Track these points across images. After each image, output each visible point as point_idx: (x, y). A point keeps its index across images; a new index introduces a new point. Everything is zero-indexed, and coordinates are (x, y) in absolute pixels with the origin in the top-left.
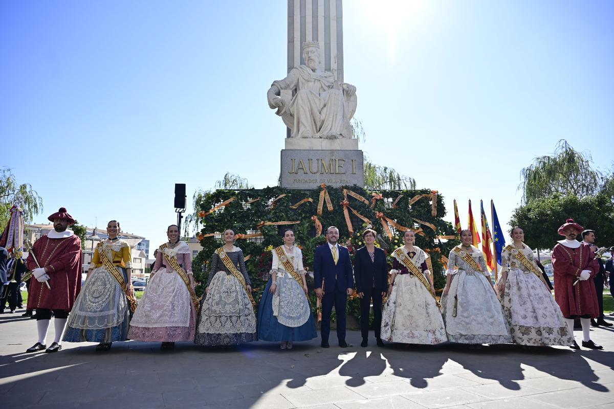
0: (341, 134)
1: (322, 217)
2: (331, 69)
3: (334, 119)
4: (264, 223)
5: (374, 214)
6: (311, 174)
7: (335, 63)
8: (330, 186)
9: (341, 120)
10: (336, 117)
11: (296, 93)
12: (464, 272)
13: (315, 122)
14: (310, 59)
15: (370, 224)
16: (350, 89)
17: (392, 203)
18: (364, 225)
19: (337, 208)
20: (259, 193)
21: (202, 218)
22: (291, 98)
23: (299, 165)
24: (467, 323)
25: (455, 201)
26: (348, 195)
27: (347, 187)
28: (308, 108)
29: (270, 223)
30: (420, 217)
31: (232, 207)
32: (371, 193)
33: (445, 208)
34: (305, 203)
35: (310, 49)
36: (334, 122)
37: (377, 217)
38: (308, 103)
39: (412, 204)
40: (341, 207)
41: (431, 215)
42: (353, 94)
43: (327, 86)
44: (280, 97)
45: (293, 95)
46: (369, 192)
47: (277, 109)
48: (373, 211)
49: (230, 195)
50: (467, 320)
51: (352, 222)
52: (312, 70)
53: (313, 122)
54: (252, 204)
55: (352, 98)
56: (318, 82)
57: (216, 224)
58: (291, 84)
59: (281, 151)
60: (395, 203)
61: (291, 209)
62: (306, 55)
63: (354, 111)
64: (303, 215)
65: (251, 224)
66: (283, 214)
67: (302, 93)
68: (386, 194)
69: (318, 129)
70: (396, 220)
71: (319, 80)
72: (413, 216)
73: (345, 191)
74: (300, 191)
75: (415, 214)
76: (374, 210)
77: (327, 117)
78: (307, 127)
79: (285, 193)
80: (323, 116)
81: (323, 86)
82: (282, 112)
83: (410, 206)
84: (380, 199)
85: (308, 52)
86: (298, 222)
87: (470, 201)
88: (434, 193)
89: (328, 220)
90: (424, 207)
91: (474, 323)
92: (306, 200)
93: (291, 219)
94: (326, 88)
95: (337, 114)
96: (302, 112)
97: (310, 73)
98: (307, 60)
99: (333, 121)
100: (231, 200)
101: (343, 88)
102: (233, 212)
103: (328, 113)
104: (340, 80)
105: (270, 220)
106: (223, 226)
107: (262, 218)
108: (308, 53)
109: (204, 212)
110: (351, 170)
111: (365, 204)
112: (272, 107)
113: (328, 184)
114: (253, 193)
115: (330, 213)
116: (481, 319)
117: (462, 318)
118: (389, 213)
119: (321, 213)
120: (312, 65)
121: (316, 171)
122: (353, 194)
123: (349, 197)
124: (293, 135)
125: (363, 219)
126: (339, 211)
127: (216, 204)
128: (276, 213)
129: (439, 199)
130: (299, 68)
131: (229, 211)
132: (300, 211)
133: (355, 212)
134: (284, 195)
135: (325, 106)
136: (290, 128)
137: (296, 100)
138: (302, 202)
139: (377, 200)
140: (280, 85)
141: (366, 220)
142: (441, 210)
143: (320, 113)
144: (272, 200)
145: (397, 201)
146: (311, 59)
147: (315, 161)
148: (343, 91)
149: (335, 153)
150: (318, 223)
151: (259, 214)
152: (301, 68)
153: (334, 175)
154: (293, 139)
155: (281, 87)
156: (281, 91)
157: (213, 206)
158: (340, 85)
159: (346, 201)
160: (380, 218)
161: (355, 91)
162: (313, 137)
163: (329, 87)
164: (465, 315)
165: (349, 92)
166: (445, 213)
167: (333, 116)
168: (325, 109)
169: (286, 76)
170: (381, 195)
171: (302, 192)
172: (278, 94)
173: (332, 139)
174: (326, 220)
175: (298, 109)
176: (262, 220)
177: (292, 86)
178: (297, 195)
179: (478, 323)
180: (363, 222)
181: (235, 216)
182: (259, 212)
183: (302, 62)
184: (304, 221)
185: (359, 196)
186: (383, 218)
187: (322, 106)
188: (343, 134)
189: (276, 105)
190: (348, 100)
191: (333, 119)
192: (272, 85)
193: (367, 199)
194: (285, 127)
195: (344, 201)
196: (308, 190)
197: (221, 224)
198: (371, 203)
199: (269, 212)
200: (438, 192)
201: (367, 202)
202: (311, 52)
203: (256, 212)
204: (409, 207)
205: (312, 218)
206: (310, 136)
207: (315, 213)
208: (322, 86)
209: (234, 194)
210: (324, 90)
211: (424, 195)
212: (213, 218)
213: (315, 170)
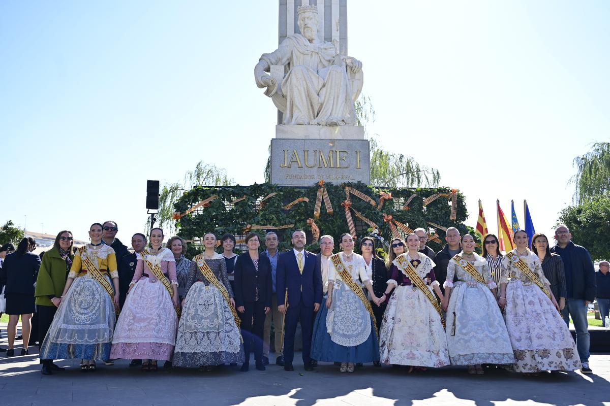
0: (343, 121)
1: (320, 220)
2: (333, 39)
3: (335, 103)
4: (251, 227)
5: (382, 217)
6: (306, 169)
7: (338, 30)
8: (329, 183)
9: (344, 103)
10: (338, 100)
11: (290, 69)
12: (464, 284)
13: (312, 106)
14: (306, 26)
15: (376, 228)
16: (355, 65)
17: (404, 204)
18: (369, 230)
19: (337, 210)
20: (245, 192)
21: (177, 221)
22: (283, 75)
23: (292, 158)
24: (466, 341)
25: (480, 201)
26: (350, 194)
27: (350, 185)
28: (304, 88)
29: (259, 227)
30: (436, 220)
31: (212, 207)
32: (379, 192)
33: (466, 210)
34: (300, 203)
35: (307, 15)
36: (335, 105)
37: (385, 221)
38: (304, 82)
39: (426, 204)
40: (342, 209)
41: (449, 218)
42: (359, 71)
43: (327, 61)
44: (269, 74)
45: (286, 72)
46: (375, 190)
47: (265, 89)
48: (381, 213)
49: (211, 193)
50: (466, 338)
51: (355, 226)
52: (309, 40)
53: (310, 106)
54: (236, 204)
55: (357, 76)
56: (317, 55)
57: (194, 228)
58: (282, 59)
59: (272, 141)
60: (406, 204)
61: (283, 210)
62: (302, 22)
63: (359, 91)
64: (297, 218)
65: (235, 228)
66: (274, 216)
67: (296, 70)
68: (397, 193)
69: (316, 114)
70: (408, 225)
71: (318, 53)
72: (428, 220)
73: (347, 188)
74: (293, 188)
75: (430, 217)
76: (382, 211)
77: (326, 99)
78: (302, 111)
79: (276, 192)
80: (323, 98)
81: (322, 60)
82: (273, 93)
83: (425, 208)
84: (389, 199)
85: (304, 18)
86: (292, 226)
87: (498, 201)
88: (453, 191)
89: (327, 224)
90: (441, 209)
91: (473, 340)
92: (301, 199)
93: (283, 222)
94: (326, 63)
95: (338, 98)
96: (296, 93)
97: (306, 44)
98: (303, 28)
99: (333, 104)
100: (212, 198)
101: (346, 63)
102: (214, 214)
103: (328, 94)
104: (343, 53)
105: (258, 223)
106: (202, 231)
107: (248, 221)
108: (304, 20)
109: (179, 213)
110: (355, 163)
111: (371, 205)
112: (261, 86)
113: (327, 181)
114: (238, 191)
115: (329, 215)
116: (482, 335)
117: (461, 336)
118: (399, 216)
119: (318, 214)
120: (308, 34)
121: (312, 165)
122: (356, 193)
123: (352, 196)
124: (285, 121)
125: (368, 223)
126: (340, 213)
127: (193, 204)
128: (264, 215)
129: (459, 200)
130: (294, 39)
131: (210, 213)
132: (293, 213)
133: (358, 214)
134: (275, 193)
135: (324, 86)
136: (281, 111)
137: (289, 79)
138: (296, 202)
139: (385, 200)
140: (269, 59)
141: (372, 224)
142: (462, 213)
143: (318, 95)
144: (260, 199)
145: (409, 201)
146: (308, 27)
147: (311, 153)
148: (346, 66)
149: (336, 143)
150: (315, 227)
151: (245, 216)
152: (295, 38)
153: (335, 169)
154: (286, 126)
155: (271, 62)
156: (272, 67)
157: (189, 206)
158: (343, 60)
159: (348, 202)
160: (388, 221)
161: (361, 67)
162: (309, 124)
163: (329, 61)
164: (464, 331)
165: (353, 68)
166: (466, 216)
167: (334, 98)
168: (324, 89)
169: (277, 48)
170: (390, 194)
171: (296, 190)
172: (268, 70)
173: (333, 126)
174: (325, 224)
175: (291, 90)
176: (249, 224)
177: (285, 60)
178: (290, 193)
179: (479, 341)
180: (369, 226)
181: (217, 219)
182: (244, 213)
183: (297, 30)
184: (298, 224)
185: (363, 195)
186: (392, 221)
187: (320, 87)
188: (345, 121)
189: (265, 84)
190: (353, 78)
191: (334, 101)
192: (260, 60)
193: (374, 199)
194: (276, 110)
195: (346, 201)
196: (303, 188)
197: (200, 227)
198: (378, 204)
199: (256, 214)
200: (459, 191)
201: (373, 203)
202: (307, 18)
203: (241, 214)
204: (423, 208)
205: (308, 221)
206: (306, 124)
207: (311, 215)
208: (320, 60)
209: (214, 192)
210: (324, 67)
211: (441, 195)
212: (190, 220)
213: (312, 163)
